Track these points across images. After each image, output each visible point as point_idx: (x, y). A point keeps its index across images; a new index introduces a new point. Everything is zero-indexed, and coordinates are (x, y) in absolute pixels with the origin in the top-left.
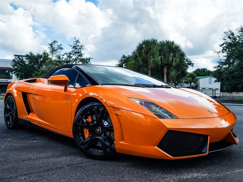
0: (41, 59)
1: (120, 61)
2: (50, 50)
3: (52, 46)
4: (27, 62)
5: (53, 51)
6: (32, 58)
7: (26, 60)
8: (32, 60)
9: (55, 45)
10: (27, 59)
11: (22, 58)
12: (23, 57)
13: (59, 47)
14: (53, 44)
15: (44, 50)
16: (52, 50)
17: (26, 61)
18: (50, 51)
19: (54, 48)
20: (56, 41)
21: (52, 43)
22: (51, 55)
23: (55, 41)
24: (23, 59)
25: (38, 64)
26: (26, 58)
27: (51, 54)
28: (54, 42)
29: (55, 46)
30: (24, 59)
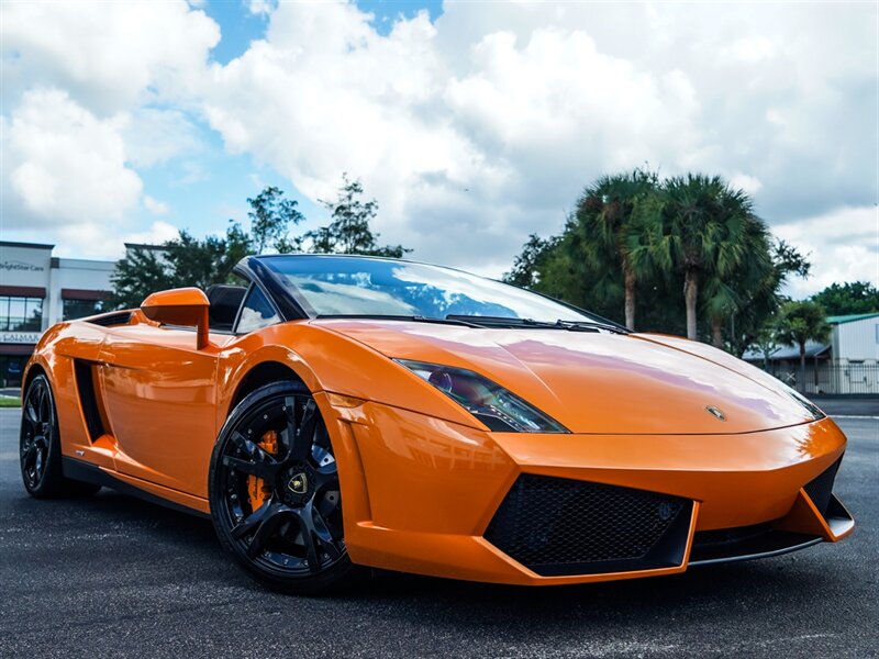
0: (223, 258)
1: (520, 261)
2: (254, 222)
3: (261, 207)
4: (170, 268)
5: (264, 228)
6: (189, 255)
7: (166, 263)
8: (188, 260)
9: (272, 202)
10: (170, 258)
11: (152, 256)
12: (153, 252)
13: (287, 210)
14: (264, 201)
15: (233, 224)
16: (259, 224)
17: (165, 267)
18: (255, 225)
19: (269, 216)
20: (275, 189)
21: (260, 196)
22: (258, 241)
23: (271, 189)
24: (154, 260)
25: (211, 275)
26: (168, 253)
27: (259, 236)
28: (270, 192)
29: (273, 209)
30: (160, 259)
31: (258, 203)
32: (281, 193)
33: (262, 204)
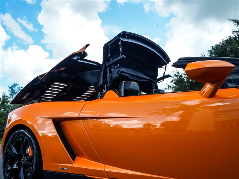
2: (10, 92)
3: (12, 89)
5: (13, 94)
9: (16, 87)
13: (20, 89)
14: (13, 87)
15: (4, 93)
16: (12, 93)
18: (10, 93)
19: (15, 91)
20: (16, 84)
21: (12, 86)
22: (11, 97)
27: (12, 96)
28: (15, 85)
29: (16, 89)
31: (11, 88)
32: (18, 85)
33: (12, 88)
